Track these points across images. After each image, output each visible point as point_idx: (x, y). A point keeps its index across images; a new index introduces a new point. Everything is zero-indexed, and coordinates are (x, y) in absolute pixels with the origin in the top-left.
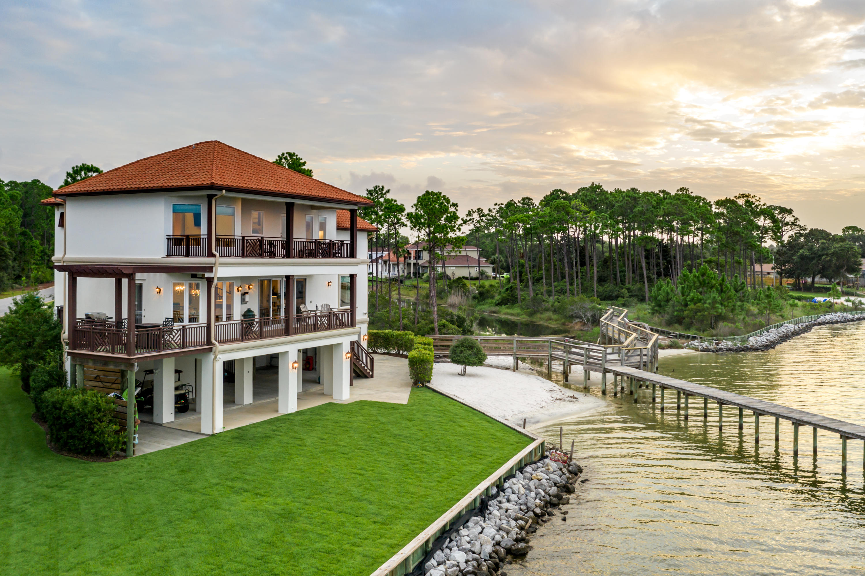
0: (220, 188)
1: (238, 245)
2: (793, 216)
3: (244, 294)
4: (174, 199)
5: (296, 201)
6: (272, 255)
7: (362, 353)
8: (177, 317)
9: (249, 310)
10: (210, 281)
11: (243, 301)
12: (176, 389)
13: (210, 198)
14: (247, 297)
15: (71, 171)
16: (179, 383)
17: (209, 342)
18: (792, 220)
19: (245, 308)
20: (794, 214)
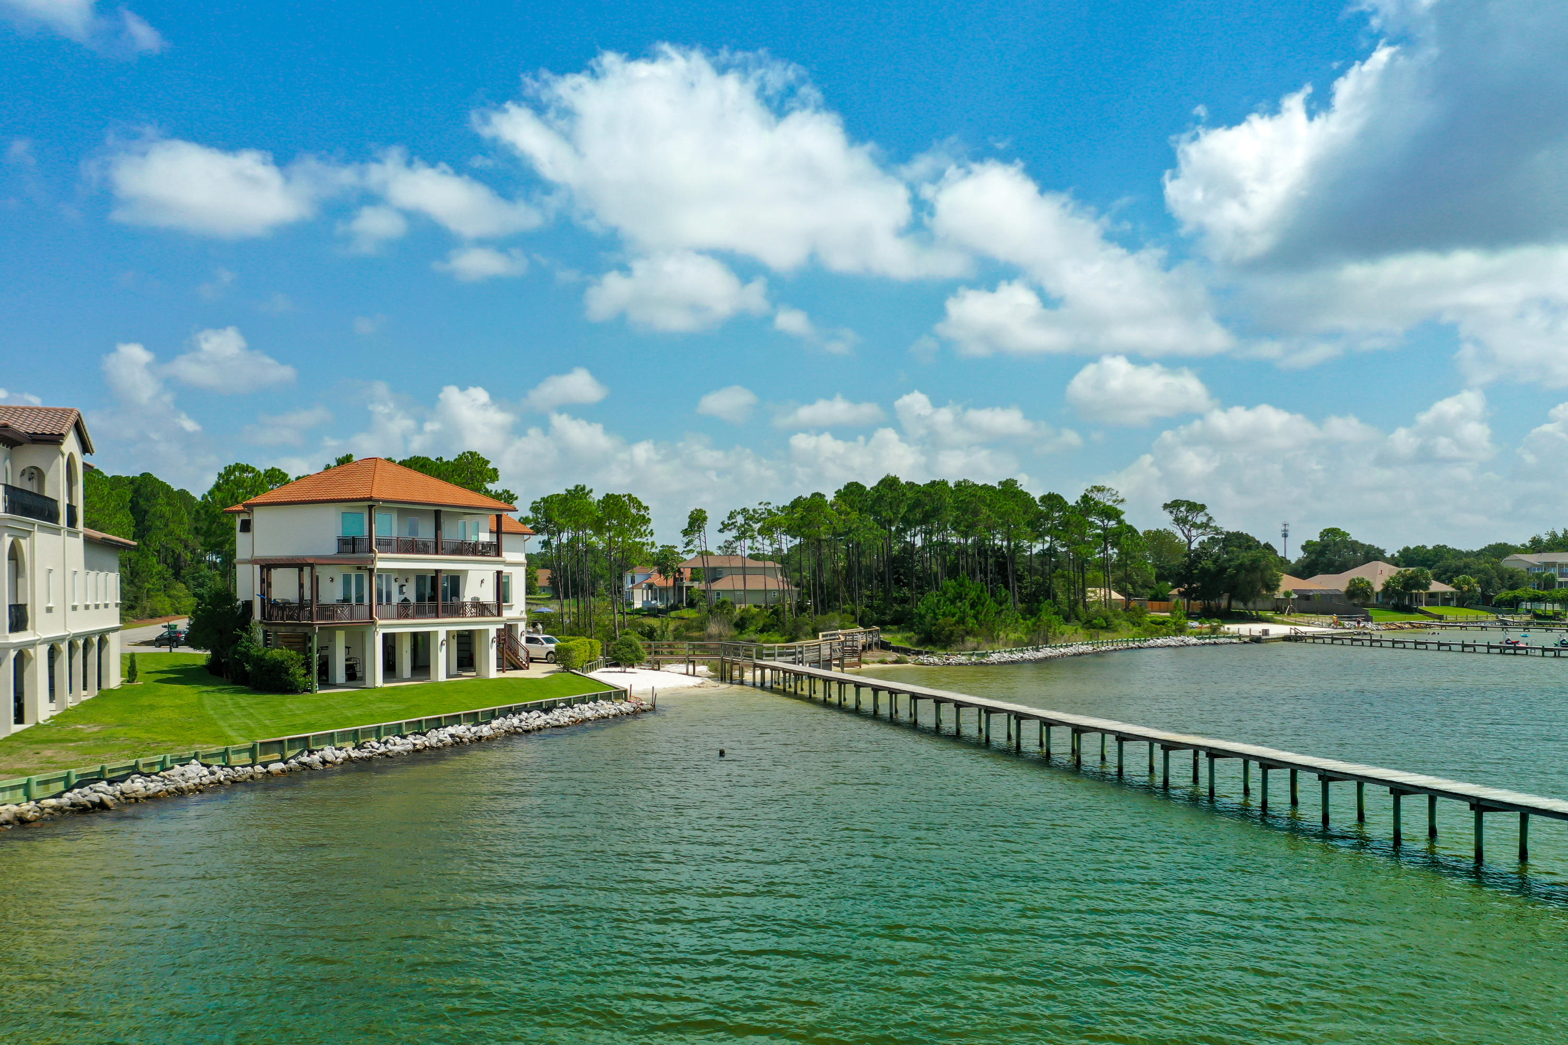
0: (378, 501)
1: (394, 544)
2: (1207, 515)
3: (402, 586)
4: (343, 507)
5: (443, 509)
6: (426, 552)
7: (520, 648)
8: (346, 600)
9: (406, 600)
10: (371, 571)
11: (401, 592)
12: (347, 660)
13: (370, 507)
14: (404, 589)
15: (222, 471)
16: (348, 656)
17: (371, 617)
18: (1205, 519)
19: (403, 597)
20: (1207, 511)
